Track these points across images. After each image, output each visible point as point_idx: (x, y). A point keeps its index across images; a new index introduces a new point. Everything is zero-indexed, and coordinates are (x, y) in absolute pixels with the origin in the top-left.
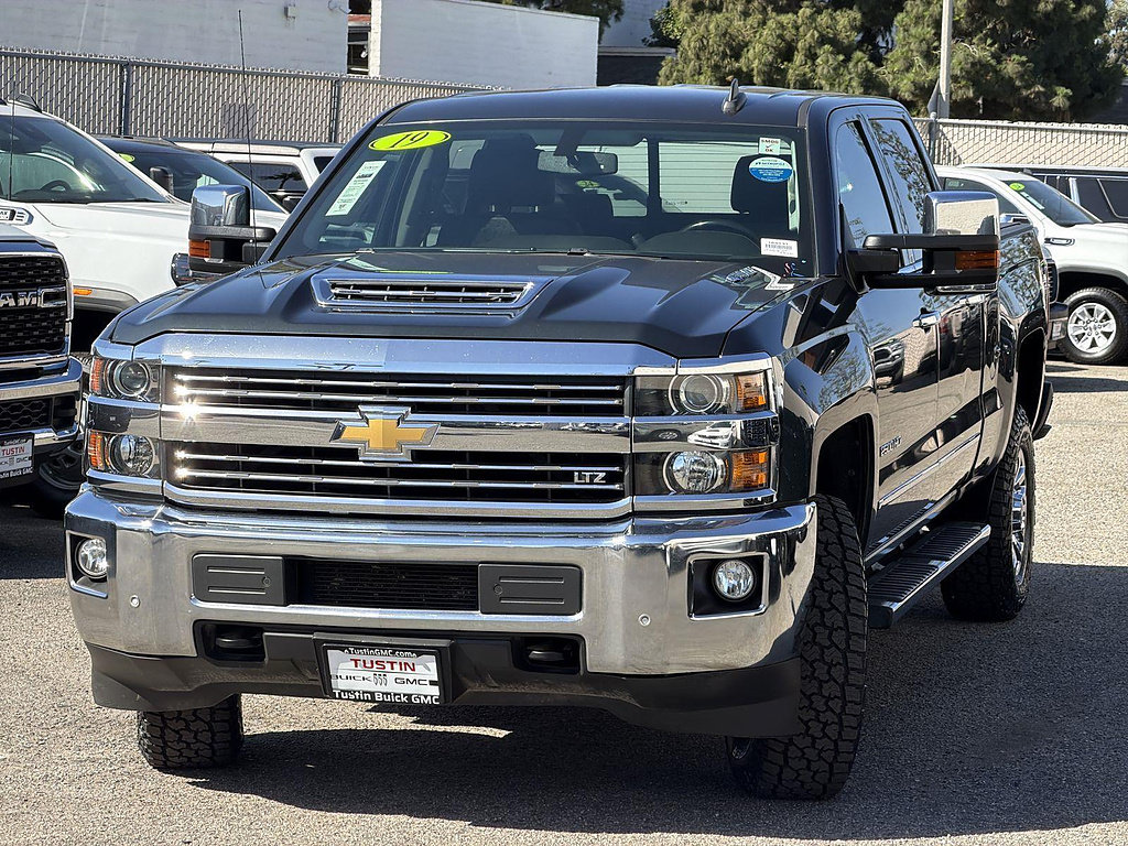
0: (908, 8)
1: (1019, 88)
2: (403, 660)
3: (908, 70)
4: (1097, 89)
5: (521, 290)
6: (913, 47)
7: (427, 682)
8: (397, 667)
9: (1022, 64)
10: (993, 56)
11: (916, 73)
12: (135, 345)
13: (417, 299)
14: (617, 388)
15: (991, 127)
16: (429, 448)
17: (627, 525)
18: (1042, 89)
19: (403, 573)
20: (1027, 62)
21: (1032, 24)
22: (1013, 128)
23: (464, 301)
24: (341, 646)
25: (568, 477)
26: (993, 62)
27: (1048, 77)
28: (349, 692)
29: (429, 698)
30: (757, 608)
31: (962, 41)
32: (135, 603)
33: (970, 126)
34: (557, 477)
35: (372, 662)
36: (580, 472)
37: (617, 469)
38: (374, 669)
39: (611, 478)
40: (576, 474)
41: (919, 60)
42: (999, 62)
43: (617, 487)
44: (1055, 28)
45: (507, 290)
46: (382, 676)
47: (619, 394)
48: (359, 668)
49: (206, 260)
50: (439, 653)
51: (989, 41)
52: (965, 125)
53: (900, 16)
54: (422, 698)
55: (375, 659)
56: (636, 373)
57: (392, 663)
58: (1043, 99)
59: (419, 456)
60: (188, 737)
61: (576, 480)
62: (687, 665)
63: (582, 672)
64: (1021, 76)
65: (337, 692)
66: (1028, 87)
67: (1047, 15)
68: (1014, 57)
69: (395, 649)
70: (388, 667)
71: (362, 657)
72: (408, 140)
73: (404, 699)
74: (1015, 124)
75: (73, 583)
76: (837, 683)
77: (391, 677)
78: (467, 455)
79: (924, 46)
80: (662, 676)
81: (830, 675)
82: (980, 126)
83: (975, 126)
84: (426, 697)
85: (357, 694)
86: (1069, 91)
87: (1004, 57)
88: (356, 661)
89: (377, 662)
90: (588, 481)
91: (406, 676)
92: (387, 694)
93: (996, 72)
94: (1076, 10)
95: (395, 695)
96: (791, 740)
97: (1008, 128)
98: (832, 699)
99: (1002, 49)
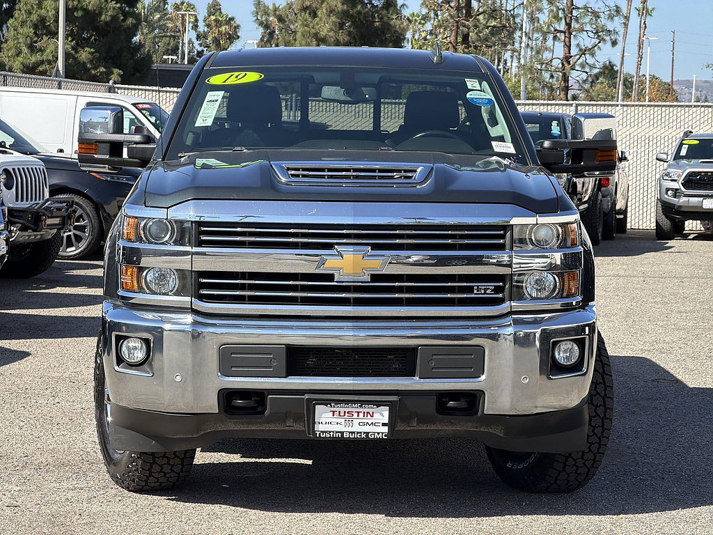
0: (16, 15)
1: (89, 69)
2: (366, 410)
3: (18, 55)
4: (137, 71)
5: (416, 171)
6: (20, 40)
7: (381, 424)
8: (361, 415)
9: (92, 53)
10: (73, 48)
11: (24, 58)
12: (167, 208)
13: (348, 177)
14: (502, 232)
15: (149, 90)
16: (384, 272)
17: (509, 320)
18: (104, 70)
19: (356, 354)
20: (95, 52)
21: (96, 29)
22: (163, 91)
23: (379, 179)
24: (326, 403)
25: (470, 290)
26: (73, 52)
27: (107, 62)
28: (326, 432)
29: (381, 434)
30: (581, 370)
31: (53, 38)
32: (178, 379)
33: (135, 89)
34: (462, 290)
35: (345, 412)
36: (478, 286)
37: (501, 284)
38: (346, 417)
39: (498, 290)
40: (475, 287)
41: (25, 50)
42: (77, 52)
43: (501, 295)
44: (111, 31)
45: (406, 171)
46: (350, 422)
47: (503, 237)
48: (335, 416)
49: (96, 156)
50: (391, 405)
51: (70, 39)
52: (132, 89)
53: (11, 21)
54: (376, 434)
55: (347, 410)
56: (511, 223)
57: (358, 413)
58: (105, 76)
59: (375, 278)
60: (167, 469)
61: (475, 292)
62: (545, 407)
63: (479, 414)
64: (91, 62)
65: (318, 433)
66: (95, 68)
67: (106, 23)
68: (86, 49)
69: (362, 403)
70: (355, 415)
71: (338, 410)
72: (233, 78)
73: (363, 436)
74: (164, 89)
75: (116, 368)
76: (600, 417)
77: (356, 422)
78: (405, 277)
79: (29, 41)
80: (529, 415)
81: (596, 413)
82: (142, 90)
83: (139, 90)
84: (378, 433)
85: (332, 433)
86: (121, 71)
87: (80, 49)
88: (334, 412)
89: (348, 413)
90: (483, 292)
91: (366, 421)
92: (352, 433)
93: (75, 59)
94: (124, 21)
95: (358, 433)
96: (570, 455)
97: (159, 91)
98: (597, 428)
99: (77, 44)
